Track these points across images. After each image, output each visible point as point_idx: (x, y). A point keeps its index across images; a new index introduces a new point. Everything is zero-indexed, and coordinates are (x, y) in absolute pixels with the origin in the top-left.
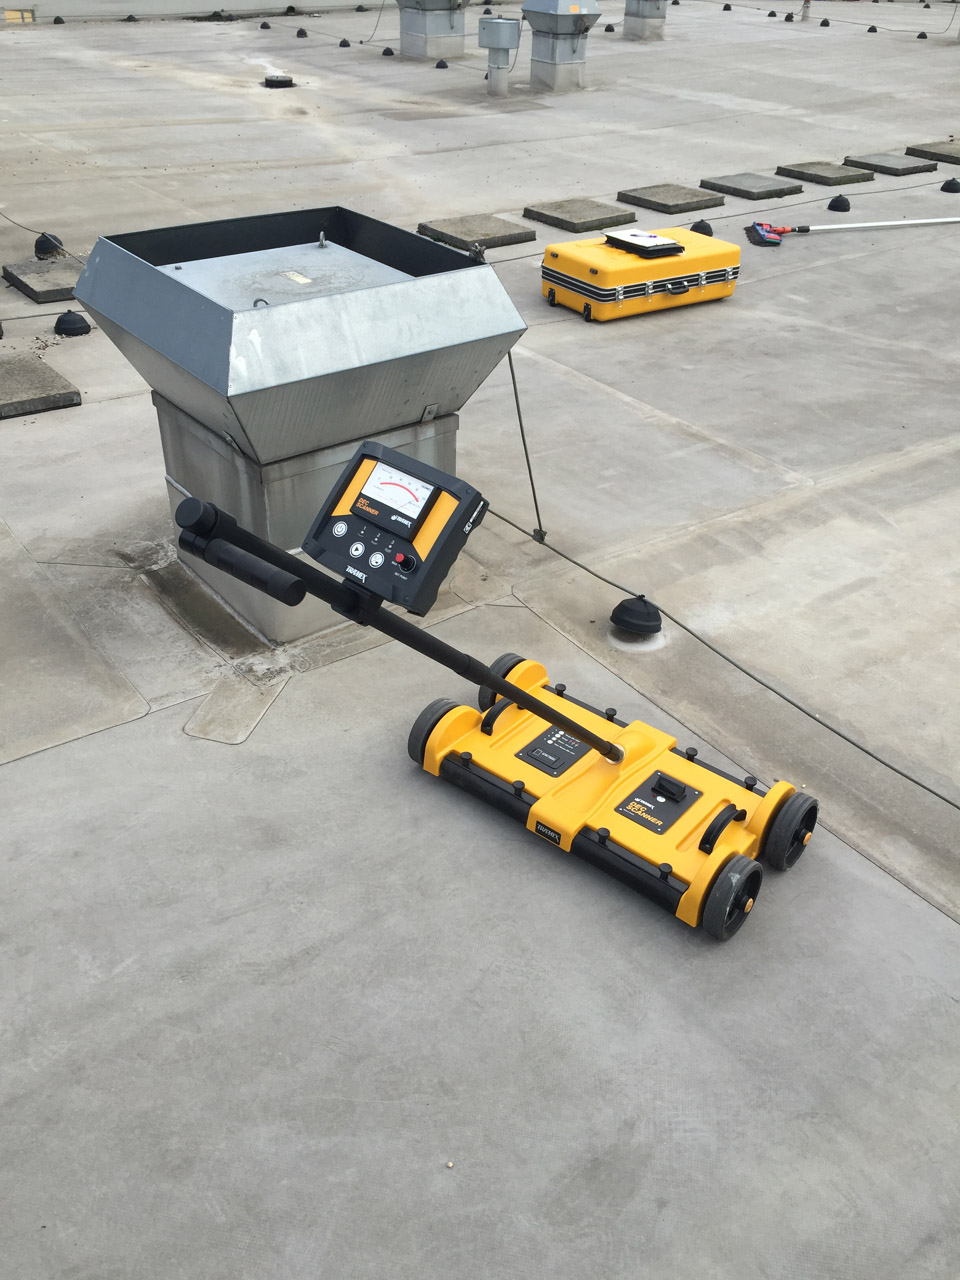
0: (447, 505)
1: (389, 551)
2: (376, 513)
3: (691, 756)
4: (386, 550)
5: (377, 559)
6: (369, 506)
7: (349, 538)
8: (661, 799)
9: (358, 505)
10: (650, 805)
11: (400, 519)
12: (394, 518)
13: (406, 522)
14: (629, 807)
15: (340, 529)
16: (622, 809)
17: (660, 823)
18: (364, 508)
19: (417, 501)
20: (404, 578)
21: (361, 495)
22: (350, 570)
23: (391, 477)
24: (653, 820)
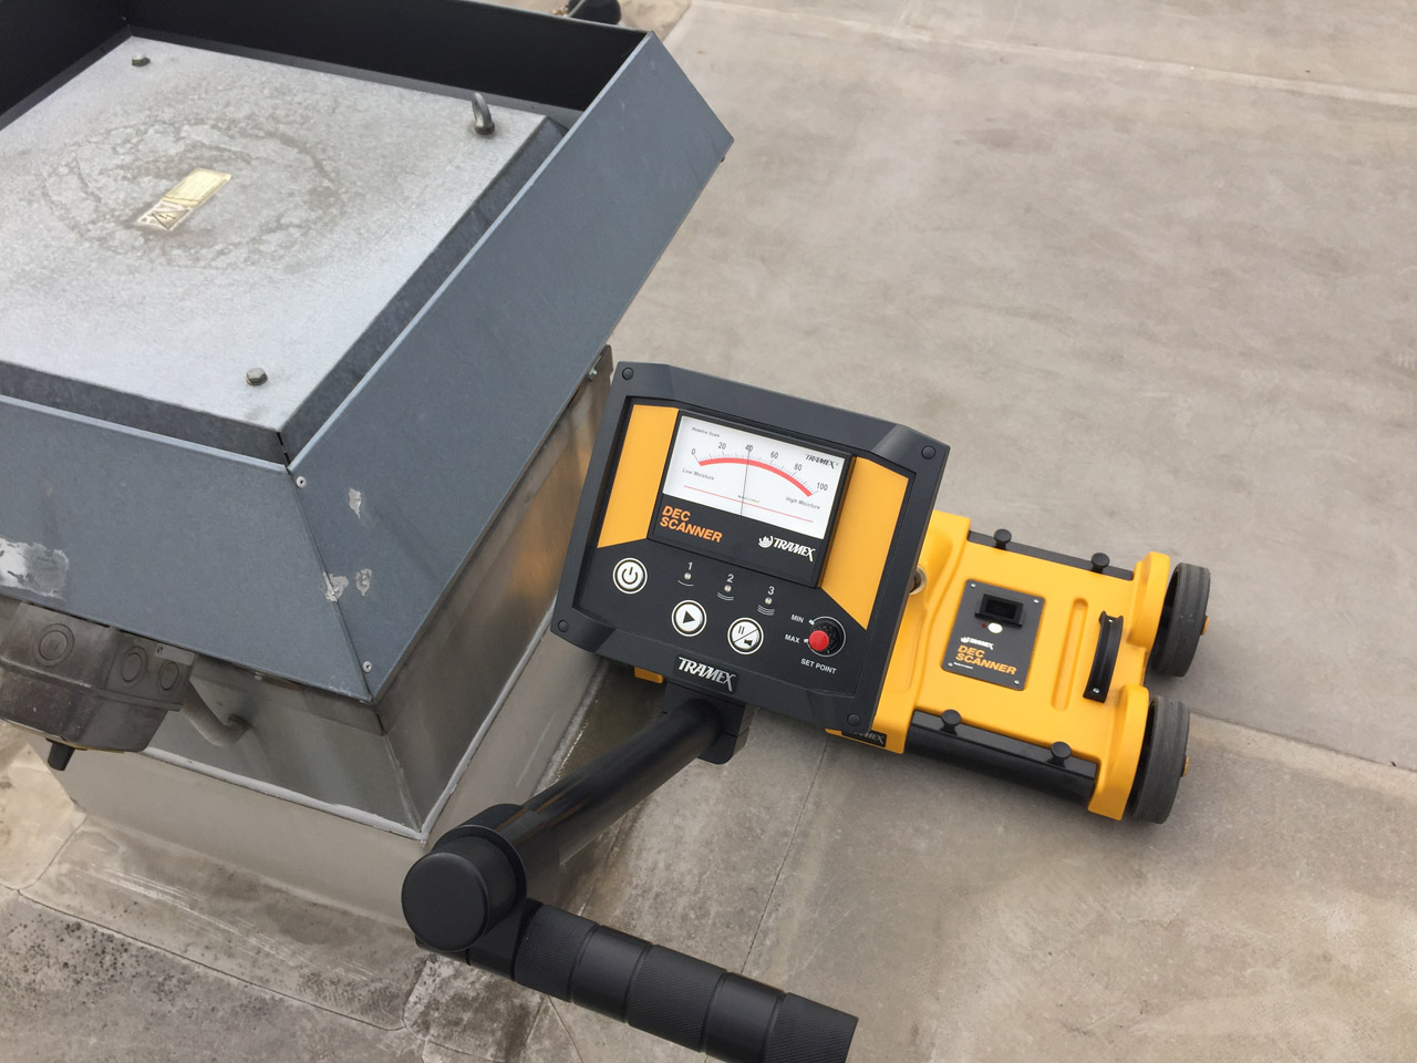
0: (882, 490)
1: (771, 612)
2: (718, 536)
3: (1001, 542)
4: (761, 609)
5: (745, 634)
6: (692, 521)
7: (661, 594)
8: (995, 628)
9: (664, 523)
10: (986, 644)
11: (782, 544)
12: (765, 543)
13: (800, 550)
14: (960, 657)
15: (630, 574)
16: (949, 663)
17: (1012, 670)
18: (682, 527)
19: (808, 493)
20: (828, 669)
21: (663, 500)
22: (688, 666)
23: (723, 446)
24: (1001, 668)
